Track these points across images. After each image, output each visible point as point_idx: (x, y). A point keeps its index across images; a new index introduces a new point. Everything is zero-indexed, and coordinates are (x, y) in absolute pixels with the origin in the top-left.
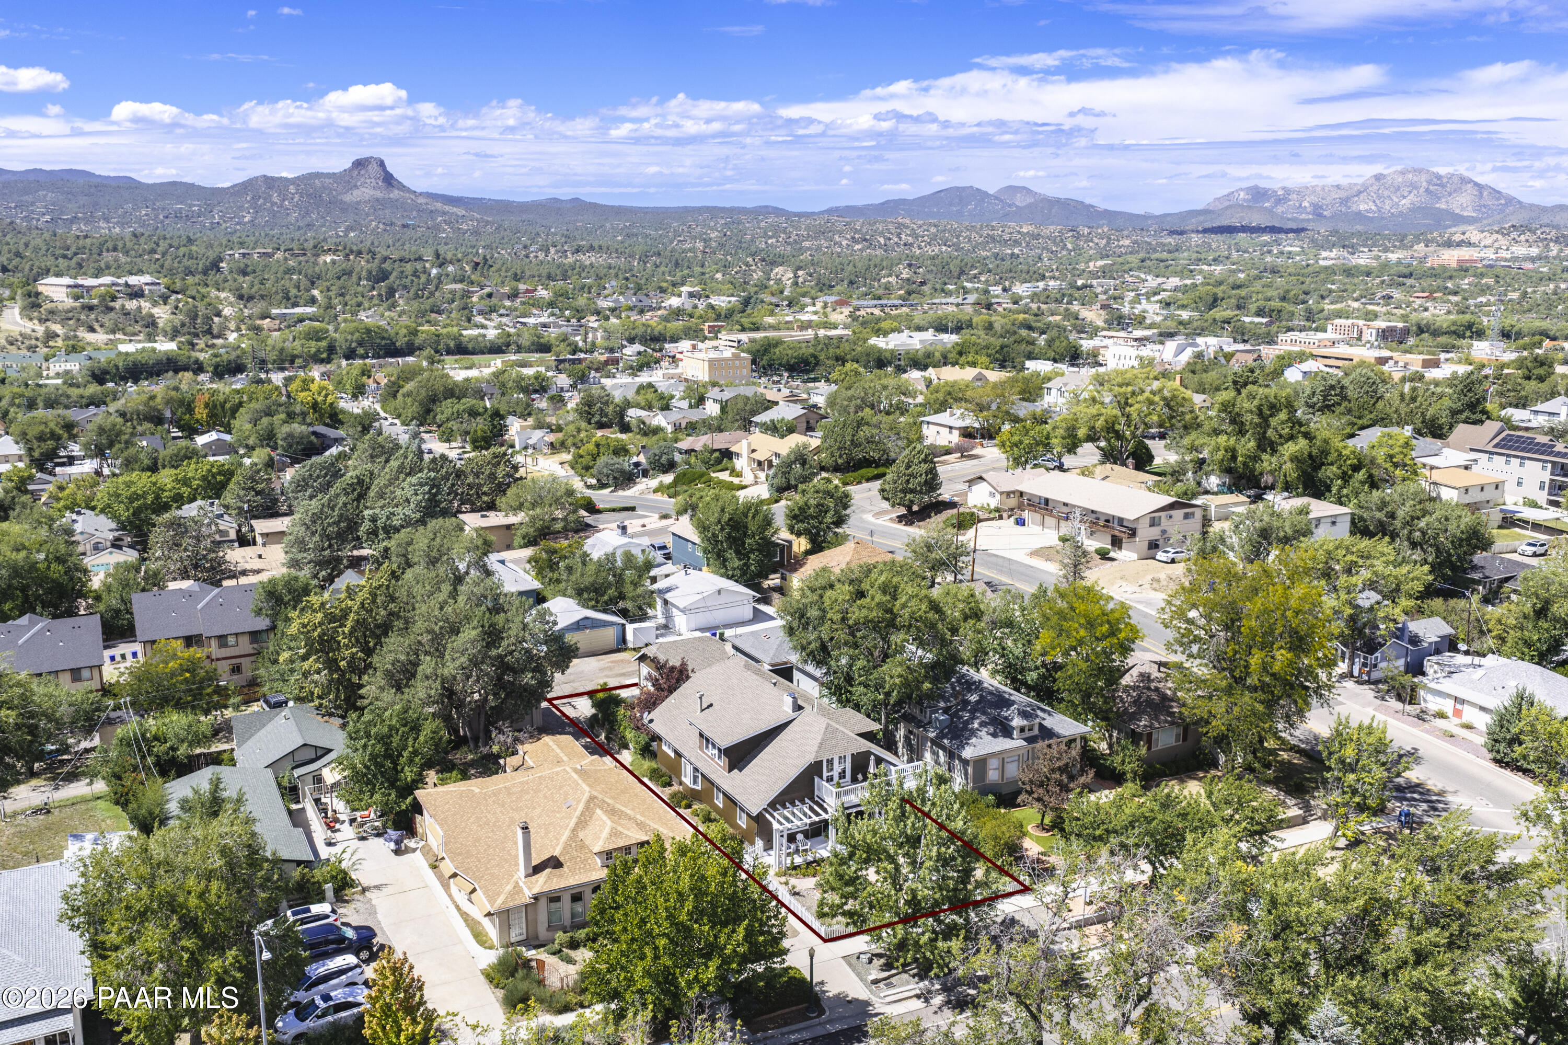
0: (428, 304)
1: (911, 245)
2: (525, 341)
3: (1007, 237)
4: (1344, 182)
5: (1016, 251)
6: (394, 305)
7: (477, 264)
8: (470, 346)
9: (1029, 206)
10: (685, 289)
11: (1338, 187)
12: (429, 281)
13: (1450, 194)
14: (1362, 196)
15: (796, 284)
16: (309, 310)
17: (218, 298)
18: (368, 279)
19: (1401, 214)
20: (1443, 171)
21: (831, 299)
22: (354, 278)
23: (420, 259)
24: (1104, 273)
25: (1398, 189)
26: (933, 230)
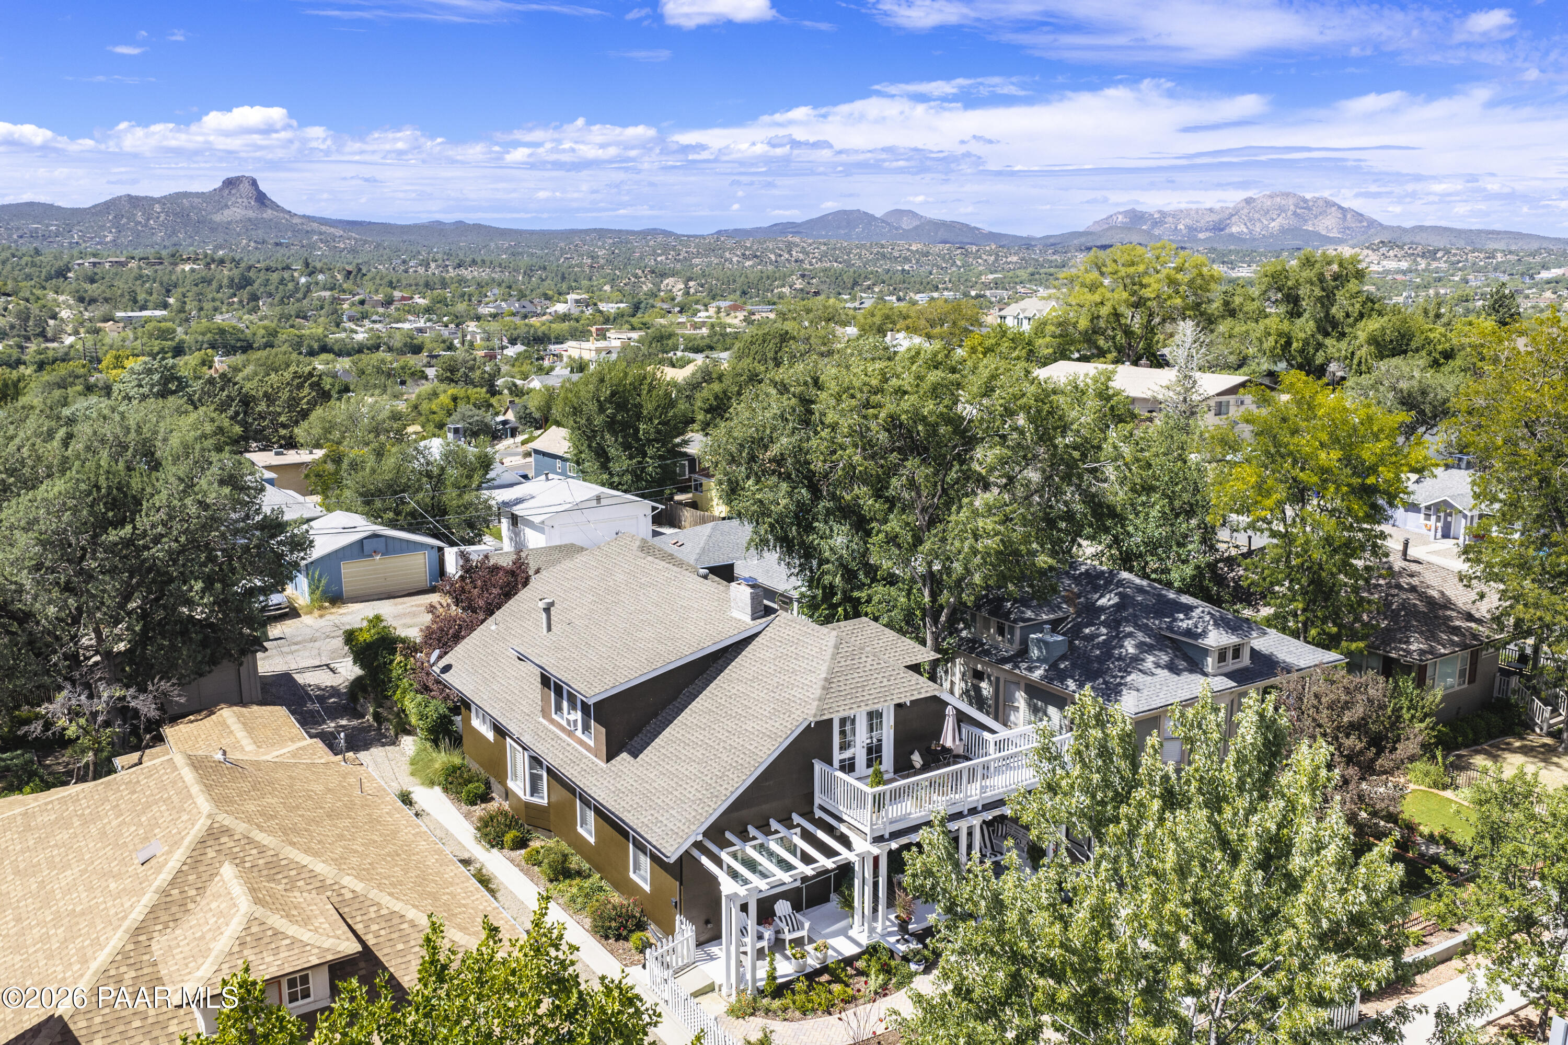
0: (292, 308)
1: (802, 261)
2: (397, 342)
3: (896, 254)
4: (1217, 206)
5: (907, 267)
6: (256, 309)
7: (350, 273)
8: (336, 348)
9: (916, 228)
10: (572, 297)
11: (1211, 210)
12: (297, 289)
13: (1316, 217)
14: (1234, 219)
15: (687, 293)
16: (158, 313)
17: (55, 300)
18: (230, 286)
19: (1272, 235)
20: (1308, 196)
21: (724, 304)
22: (215, 285)
23: (287, 268)
24: (997, 284)
25: (1267, 212)
26: (823, 248)
